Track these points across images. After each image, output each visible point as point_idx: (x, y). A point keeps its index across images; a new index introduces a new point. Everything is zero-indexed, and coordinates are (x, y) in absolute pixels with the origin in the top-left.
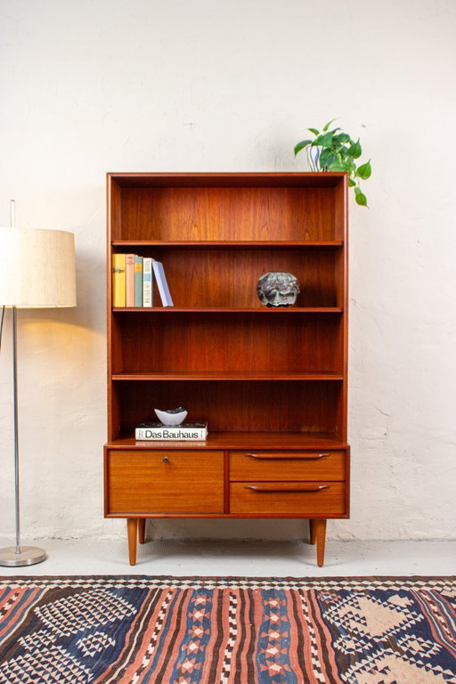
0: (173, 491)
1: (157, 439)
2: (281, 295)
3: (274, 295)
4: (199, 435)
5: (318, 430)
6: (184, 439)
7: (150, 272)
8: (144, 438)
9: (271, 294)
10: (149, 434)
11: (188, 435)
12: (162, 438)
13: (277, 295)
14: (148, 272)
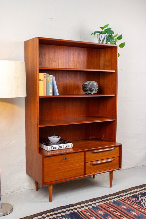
0: (67, 170)
1: (56, 149)
2: (95, 90)
3: (93, 90)
4: (71, 146)
5: (94, 137)
6: (65, 148)
7: (52, 81)
8: (51, 150)
9: (92, 89)
10: (53, 148)
11: (67, 147)
12: (58, 149)
13: (94, 90)
14: (51, 81)
